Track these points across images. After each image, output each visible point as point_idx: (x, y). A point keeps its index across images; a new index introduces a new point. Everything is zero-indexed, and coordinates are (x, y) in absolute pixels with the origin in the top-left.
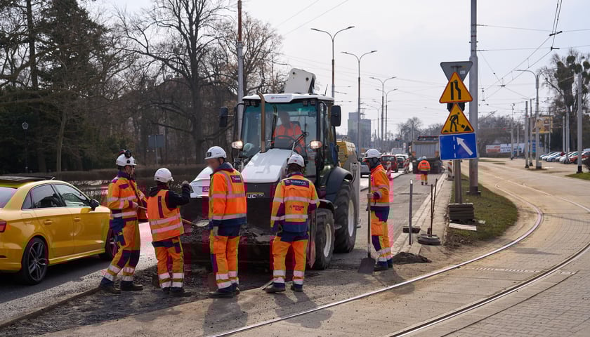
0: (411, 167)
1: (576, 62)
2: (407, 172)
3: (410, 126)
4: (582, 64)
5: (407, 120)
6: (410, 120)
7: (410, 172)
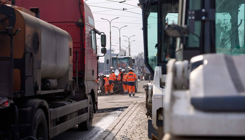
0: (143, 78)
1: (221, 26)
2: (142, 80)
3: (140, 57)
4: (224, 27)
5: (138, 54)
6: (140, 54)
7: (143, 80)
